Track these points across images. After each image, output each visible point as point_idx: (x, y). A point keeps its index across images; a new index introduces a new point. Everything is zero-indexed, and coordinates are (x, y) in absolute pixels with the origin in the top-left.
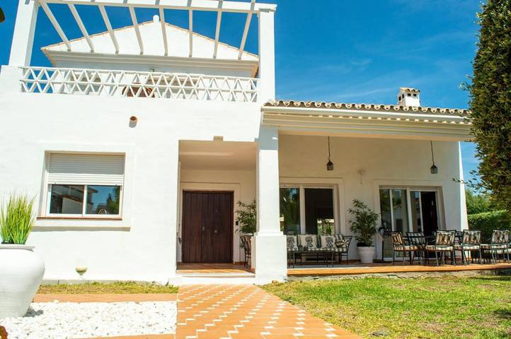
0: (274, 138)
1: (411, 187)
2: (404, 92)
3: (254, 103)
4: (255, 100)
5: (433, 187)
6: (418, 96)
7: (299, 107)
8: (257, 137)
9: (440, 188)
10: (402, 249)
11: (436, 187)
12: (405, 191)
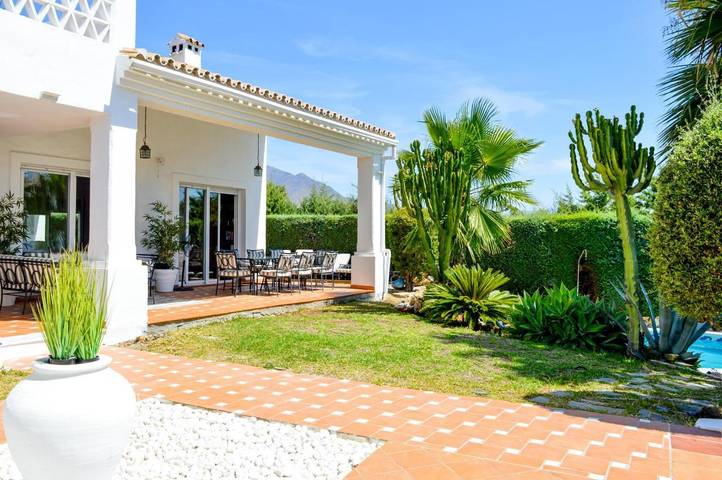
0: (131, 110)
1: (213, 187)
2: (183, 41)
3: (106, 44)
4: (106, 39)
5: (232, 189)
6: (200, 52)
7: (179, 71)
8: (108, 104)
9: (243, 191)
10: (235, 275)
11: (238, 190)
12: (205, 191)
